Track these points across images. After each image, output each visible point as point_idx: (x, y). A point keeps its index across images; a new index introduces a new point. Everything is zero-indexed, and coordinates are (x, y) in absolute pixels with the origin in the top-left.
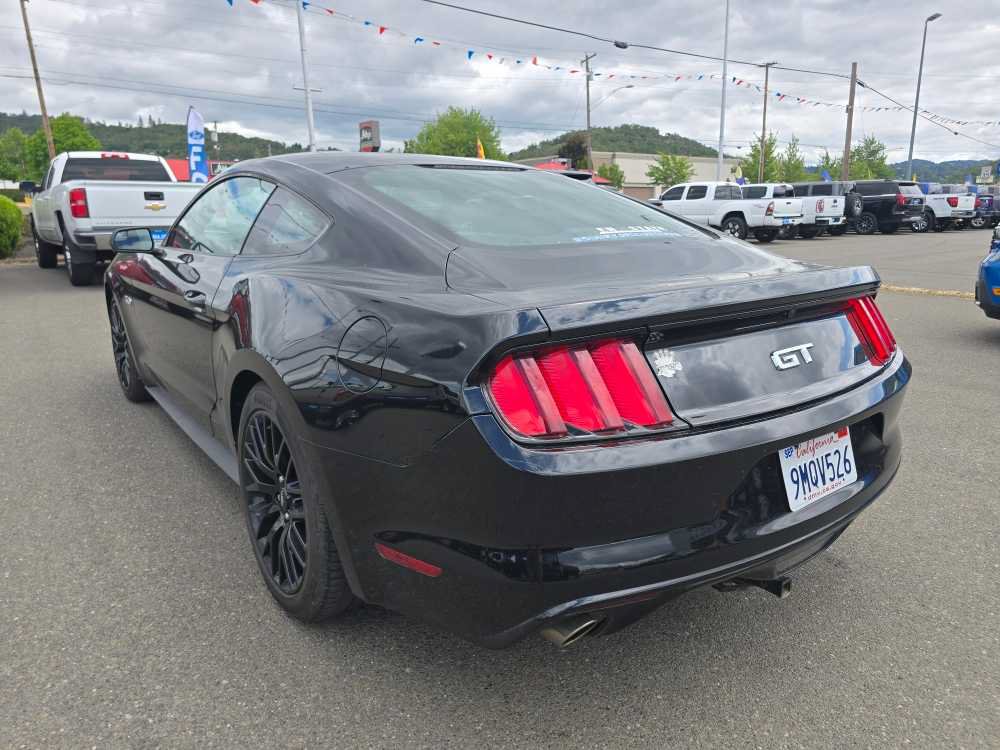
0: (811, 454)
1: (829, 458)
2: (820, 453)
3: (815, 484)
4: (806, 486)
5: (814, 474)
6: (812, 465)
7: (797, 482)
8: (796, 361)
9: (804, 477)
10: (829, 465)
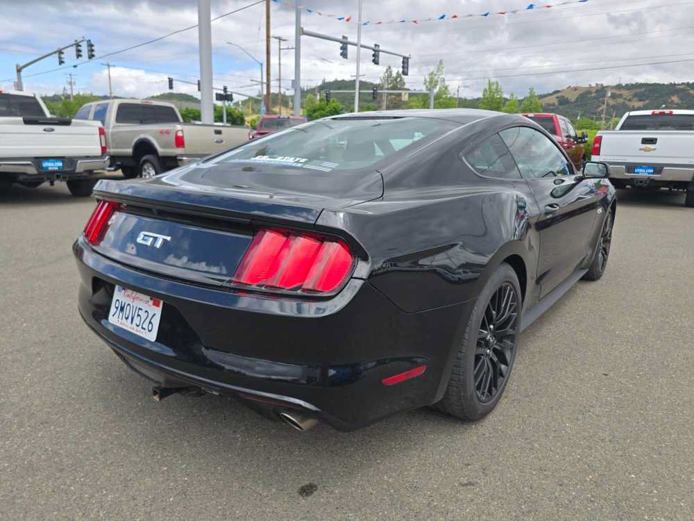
0: (132, 300)
1: (140, 311)
2: (137, 304)
3: (127, 318)
4: (121, 315)
5: (128, 313)
6: (129, 307)
7: (117, 308)
8: (149, 243)
9: (122, 309)
10: (138, 315)
